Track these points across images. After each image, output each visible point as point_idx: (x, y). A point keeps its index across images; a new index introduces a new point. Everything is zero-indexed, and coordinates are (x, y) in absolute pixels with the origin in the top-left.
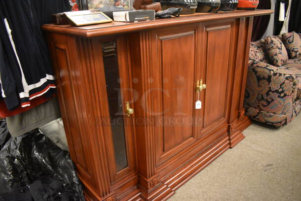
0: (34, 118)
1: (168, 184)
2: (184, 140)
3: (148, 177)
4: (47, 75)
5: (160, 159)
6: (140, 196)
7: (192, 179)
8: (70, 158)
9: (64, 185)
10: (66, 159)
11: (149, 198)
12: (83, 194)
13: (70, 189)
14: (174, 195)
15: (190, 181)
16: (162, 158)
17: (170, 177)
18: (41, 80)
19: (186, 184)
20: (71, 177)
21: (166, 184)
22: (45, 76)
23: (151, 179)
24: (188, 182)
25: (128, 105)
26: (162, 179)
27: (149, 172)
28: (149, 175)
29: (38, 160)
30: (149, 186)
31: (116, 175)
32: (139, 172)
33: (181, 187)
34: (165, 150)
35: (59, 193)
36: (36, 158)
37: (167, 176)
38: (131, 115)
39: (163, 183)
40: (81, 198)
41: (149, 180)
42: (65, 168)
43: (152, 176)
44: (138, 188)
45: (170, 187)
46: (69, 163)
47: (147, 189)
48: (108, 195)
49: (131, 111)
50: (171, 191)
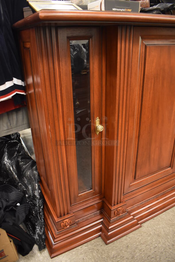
0: (5, 125)
1: (134, 216)
2: (160, 169)
3: (113, 205)
4: (14, 78)
5: (130, 186)
6: (102, 223)
7: (164, 213)
8: (36, 169)
9: (27, 195)
10: (32, 171)
11: (110, 228)
12: (42, 209)
13: (32, 201)
14: (140, 229)
15: (161, 215)
16: (132, 186)
17: (139, 208)
18: (7, 83)
19: (155, 218)
20: (34, 189)
21: (132, 215)
22: (12, 80)
23: (116, 207)
24: (157, 217)
25: (97, 121)
26: (129, 209)
27: (114, 199)
28: (115, 202)
29: (6, 167)
30: (112, 215)
31: (78, 196)
32: (104, 197)
33: (149, 221)
34: (137, 177)
35: (18, 204)
36: (5, 165)
37: (135, 206)
38: (101, 133)
39: (129, 213)
40: (40, 213)
41: (113, 208)
42: (30, 179)
43: (117, 204)
44: (101, 213)
45: (136, 219)
46: (34, 175)
47: (110, 217)
48: (66, 217)
49: (100, 128)
50: (137, 224)
